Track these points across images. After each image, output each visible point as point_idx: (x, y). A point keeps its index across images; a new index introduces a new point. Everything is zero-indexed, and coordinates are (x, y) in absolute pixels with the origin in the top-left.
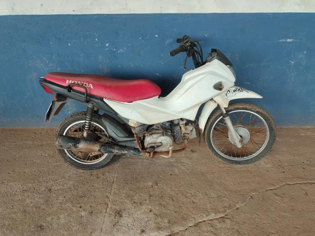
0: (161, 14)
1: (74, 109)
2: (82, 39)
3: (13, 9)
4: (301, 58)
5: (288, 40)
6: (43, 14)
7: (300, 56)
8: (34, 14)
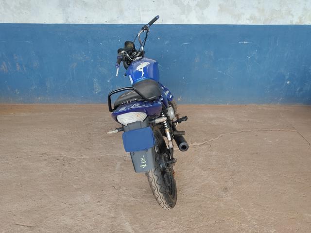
0: (162, 25)
1: (100, 91)
2: (110, 40)
3: (67, 20)
4: (254, 55)
5: (245, 43)
6: (86, 23)
7: (253, 53)
8: (80, 23)
